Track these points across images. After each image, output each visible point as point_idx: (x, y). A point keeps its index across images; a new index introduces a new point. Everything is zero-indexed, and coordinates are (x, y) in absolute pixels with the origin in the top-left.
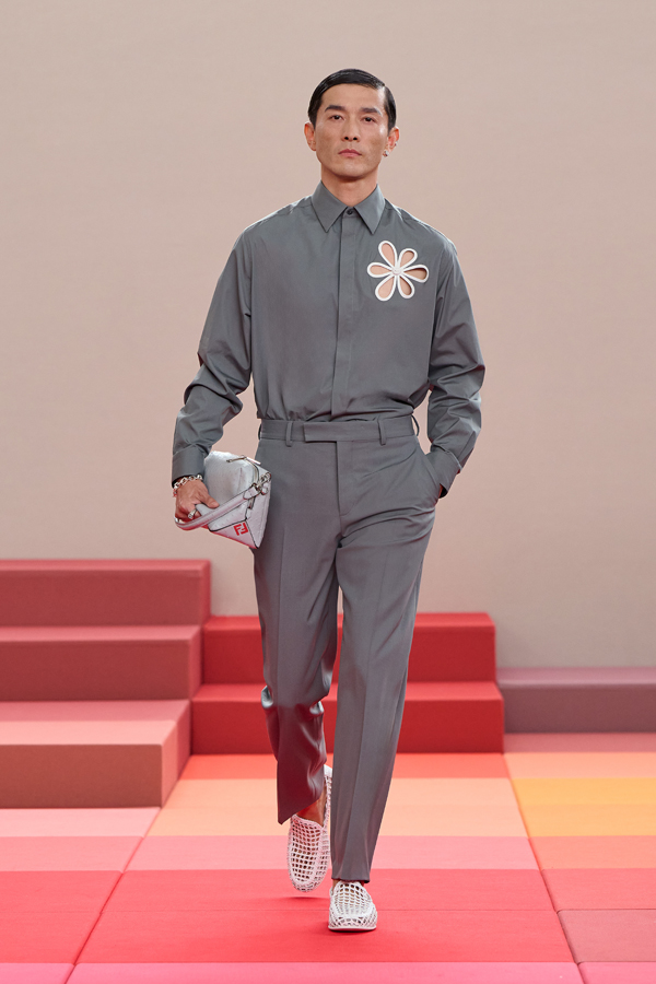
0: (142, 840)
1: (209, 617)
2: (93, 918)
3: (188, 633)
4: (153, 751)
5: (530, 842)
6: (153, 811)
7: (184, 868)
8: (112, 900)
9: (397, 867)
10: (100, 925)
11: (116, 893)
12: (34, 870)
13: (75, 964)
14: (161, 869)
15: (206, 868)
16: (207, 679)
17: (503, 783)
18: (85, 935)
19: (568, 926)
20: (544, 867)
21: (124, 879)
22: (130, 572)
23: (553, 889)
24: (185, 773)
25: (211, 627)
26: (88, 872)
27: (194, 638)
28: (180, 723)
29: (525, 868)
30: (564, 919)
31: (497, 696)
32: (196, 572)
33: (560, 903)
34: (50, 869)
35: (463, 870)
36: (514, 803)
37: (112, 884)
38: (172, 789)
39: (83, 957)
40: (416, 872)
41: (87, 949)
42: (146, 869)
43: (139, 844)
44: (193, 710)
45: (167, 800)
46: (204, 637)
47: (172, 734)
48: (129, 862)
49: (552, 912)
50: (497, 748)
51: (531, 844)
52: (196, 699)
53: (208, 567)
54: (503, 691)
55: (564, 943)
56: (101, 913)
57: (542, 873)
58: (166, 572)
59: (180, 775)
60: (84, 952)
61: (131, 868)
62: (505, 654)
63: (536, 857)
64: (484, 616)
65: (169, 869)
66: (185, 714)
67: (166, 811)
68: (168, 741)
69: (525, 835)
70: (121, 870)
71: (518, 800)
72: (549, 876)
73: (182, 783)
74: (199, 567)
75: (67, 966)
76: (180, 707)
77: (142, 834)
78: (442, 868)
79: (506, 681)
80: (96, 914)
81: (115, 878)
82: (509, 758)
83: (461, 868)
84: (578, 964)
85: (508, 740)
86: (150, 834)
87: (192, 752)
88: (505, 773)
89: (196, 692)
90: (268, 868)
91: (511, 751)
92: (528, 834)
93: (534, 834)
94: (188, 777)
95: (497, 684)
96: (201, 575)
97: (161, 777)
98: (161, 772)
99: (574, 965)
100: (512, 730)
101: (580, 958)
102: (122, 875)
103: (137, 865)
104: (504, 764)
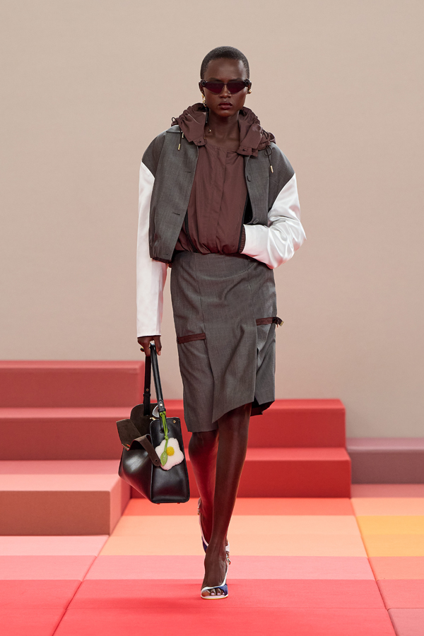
0: (96, 557)
2: (61, 613)
3: (128, 413)
4: (106, 494)
5: (369, 560)
6: (104, 538)
7: (125, 578)
9: (275, 578)
10: (65, 618)
11: (78, 596)
12: (20, 579)
14: (109, 579)
15: (141, 578)
17: (349, 519)
19: (396, 620)
20: (379, 578)
21: (83, 585)
22: (88, 369)
23: (385, 594)
24: (126, 511)
26: (57, 581)
29: (365, 579)
30: (392, 614)
31: (346, 458)
32: (135, 369)
33: (390, 603)
34: (30, 579)
35: (322, 580)
36: (358, 533)
37: (75, 589)
38: (117, 522)
40: (289, 581)
42: (98, 579)
43: (92, 564)
45: (113, 530)
47: (117, 484)
48: (87, 573)
49: (384, 610)
50: (347, 494)
51: (369, 562)
54: (350, 454)
55: (392, 631)
56: (66, 609)
57: (377, 583)
58: (114, 369)
59: (122, 513)
61: (87, 578)
62: (352, 428)
63: (373, 571)
64: (338, 401)
65: (115, 579)
67: (112, 538)
68: (114, 489)
69: (366, 556)
70: (81, 579)
71: (361, 531)
72: (382, 585)
73: (124, 518)
74: (137, 367)
77: (96, 555)
78: (307, 578)
79: (353, 447)
80: (62, 610)
81: (76, 585)
82: (354, 501)
83: (320, 578)
85: (354, 488)
86: (101, 554)
87: (131, 497)
88: (353, 513)
91: (356, 496)
92: (367, 554)
93: (371, 555)
94: (128, 515)
95: (346, 449)
96: (138, 371)
97: (109, 514)
98: (109, 510)
100: (357, 482)
102: (81, 583)
103: (93, 576)
104: (352, 506)
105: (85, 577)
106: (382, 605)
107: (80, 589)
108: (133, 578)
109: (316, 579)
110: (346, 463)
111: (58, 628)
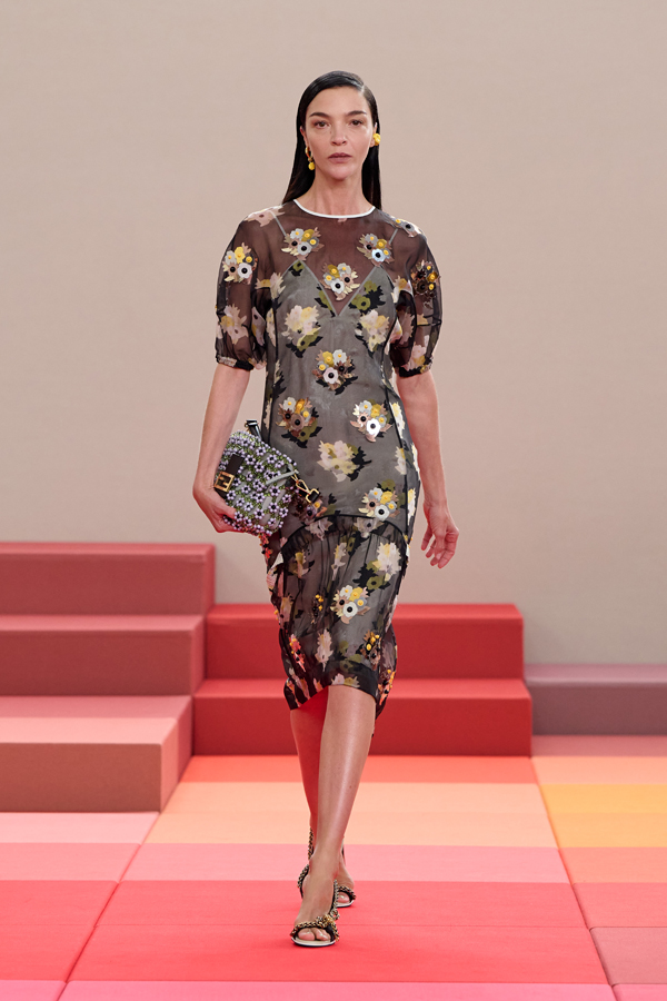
0: (139, 847)
1: (213, 607)
2: (86, 933)
3: (189, 624)
4: (151, 752)
5: (560, 852)
6: (151, 816)
7: (184, 879)
8: (106, 913)
9: (416, 880)
10: (93, 939)
11: (111, 905)
12: (23, 879)
13: (67, 982)
14: (160, 879)
15: (208, 879)
16: (210, 673)
17: (531, 788)
18: (77, 949)
19: (603, 946)
20: (576, 881)
21: (120, 889)
22: (128, 556)
23: (585, 904)
24: (186, 776)
25: (216, 616)
26: (80, 882)
27: (197, 628)
28: (181, 721)
29: (554, 881)
30: (598, 937)
31: (525, 695)
32: (200, 557)
33: (593, 919)
34: (39, 879)
35: (488, 884)
36: (544, 810)
37: (107, 894)
38: (172, 792)
39: (71, 977)
40: (437, 885)
41: (79, 966)
42: (143, 879)
43: (136, 852)
44: (195, 707)
45: (166, 804)
46: (208, 628)
47: (171, 734)
49: (584, 929)
50: (526, 752)
51: (561, 856)
52: (198, 695)
53: (212, 552)
54: (532, 689)
55: (598, 963)
56: (95, 927)
57: (573, 887)
58: (167, 557)
59: (180, 779)
60: (76, 969)
61: (128, 877)
62: (533, 649)
63: (566, 869)
64: (511, 607)
65: (167, 879)
66: (186, 711)
67: (164, 816)
68: (167, 741)
69: (554, 845)
70: (116, 879)
71: (547, 808)
72: (580, 891)
73: (182, 785)
74: (203, 552)
75: (59, 984)
76: (181, 704)
77: (139, 842)
78: (465, 880)
79: (535, 678)
80: (89, 927)
81: (109, 888)
82: (536, 761)
83: (486, 880)
84: (613, 986)
85: (536, 742)
86: (149, 841)
87: (194, 753)
88: (534, 779)
89: (198, 688)
90: (276, 879)
91: (539, 754)
92: (558, 844)
93: (564, 845)
94: (190, 780)
95: (524, 681)
96: (205, 560)
97: (160, 780)
98: (160, 775)
99: (609, 987)
100: (540, 732)
101: (614, 980)
102: (117, 886)
103: (135, 875)
104: (532, 769)
105: (123, 876)
106: (581, 922)
107: (116, 895)
108: (197, 879)
109: (479, 881)
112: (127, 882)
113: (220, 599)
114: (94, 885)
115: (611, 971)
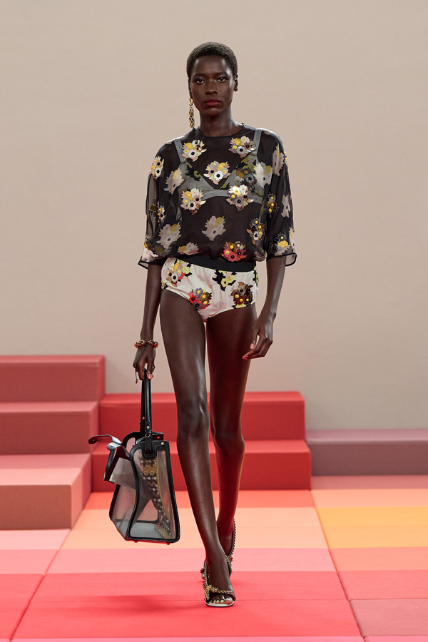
0: (58, 551)
1: (104, 396)
2: (23, 608)
3: (89, 407)
4: (68, 488)
6: (65, 532)
7: (87, 572)
8: (37, 594)
10: (28, 612)
11: (40, 589)
13: (11, 639)
14: (71, 572)
15: (103, 572)
17: (311, 510)
18: (18, 618)
19: (357, 611)
20: (340, 569)
21: (45, 579)
22: (48, 364)
23: (346, 585)
24: (88, 505)
25: (105, 402)
26: (19, 575)
27: (94, 410)
28: (84, 470)
29: (326, 570)
30: (354, 606)
31: (307, 450)
32: (95, 364)
33: (351, 595)
35: (283, 572)
36: (319, 525)
37: (37, 583)
38: (78, 517)
39: (16, 634)
41: (19, 629)
42: (60, 572)
43: (56, 555)
44: (93, 460)
45: (75, 524)
46: (100, 409)
47: (78, 478)
48: (49, 567)
49: (345, 601)
50: (307, 486)
51: (330, 553)
52: (95, 453)
53: (103, 360)
54: (310, 446)
55: (354, 622)
56: (29, 603)
57: (338, 574)
58: (74, 364)
59: (84, 507)
60: (17, 631)
61: (50, 571)
62: (312, 419)
63: (333, 562)
64: (297, 394)
65: (77, 572)
66: (87, 463)
67: (74, 532)
68: (75, 483)
69: (327, 547)
70: (43, 572)
71: (321, 523)
72: (343, 576)
73: (85, 512)
74: (97, 361)
75: (8, 640)
76: (84, 459)
77: (58, 548)
78: (268, 570)
79: (312, 439)
80: (25, 604)
81: (38, 579)
82: (314, 492)
83: (282, 570)
84: (364, 638)
85: (314, 480)
86: (63, 548)
87: (92, 491)
88: (313, 504)
89: (94, 450)
90: (146, 571)
91: (316, 488)
93: (332, 547)
94: (90, 508)
95: (306, 441)
96: (98, 366)
97: (71, 508)
98: (70, 505)
99: (361, 638)
100: (317, 474)
101: (365, 633)
102: (43, 577)
103: (55, 570)
104: (312, 498)
105: (47, 570)
106: (343, 596)
107: (43, 582)
108: (94, 572)
109: (277, 570)
110: (305, 455)
111: (21, 623)
112: (49, 574)
113: (109, 390)
114: (28, 577)
115: (363, 628)
